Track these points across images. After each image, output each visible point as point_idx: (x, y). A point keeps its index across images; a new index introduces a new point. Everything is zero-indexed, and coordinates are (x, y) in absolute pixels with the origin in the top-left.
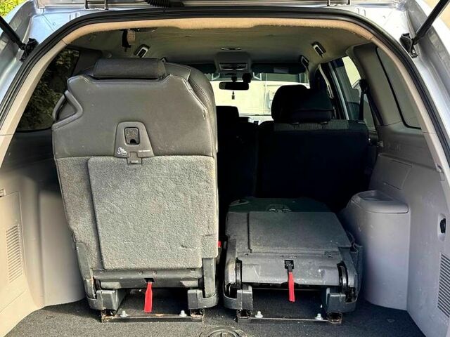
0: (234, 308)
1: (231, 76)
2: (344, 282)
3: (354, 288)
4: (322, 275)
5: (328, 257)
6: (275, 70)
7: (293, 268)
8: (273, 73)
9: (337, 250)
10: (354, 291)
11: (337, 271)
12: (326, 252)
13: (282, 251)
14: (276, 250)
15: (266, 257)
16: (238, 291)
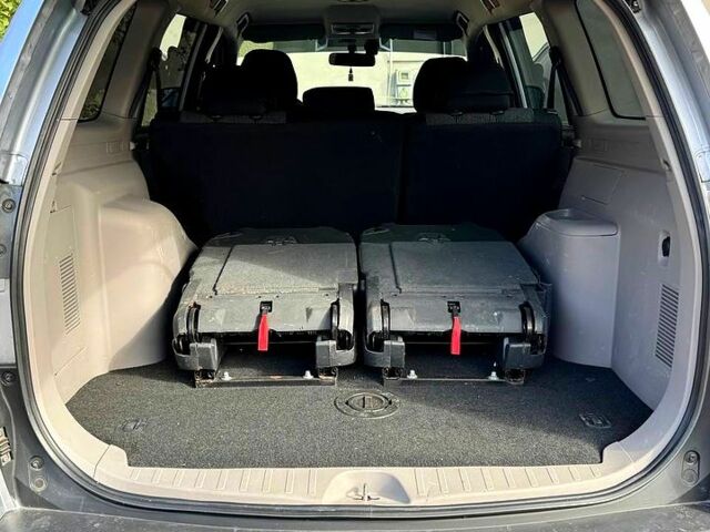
0: (379, 365)
1: (347, 44)
2: (530, 327)
3: (542, 335)
4: (499, 320)
5: (506, 296)
6: (416, 35)
7: (459, 311)
8: (412, 39)
9: (519, 288)
10: (542, 339)
11: (519, 314)
12: (503, 291)
13: (444, 289)
14: (435, 288)
15: (421, 298)
16: (386, 342)
